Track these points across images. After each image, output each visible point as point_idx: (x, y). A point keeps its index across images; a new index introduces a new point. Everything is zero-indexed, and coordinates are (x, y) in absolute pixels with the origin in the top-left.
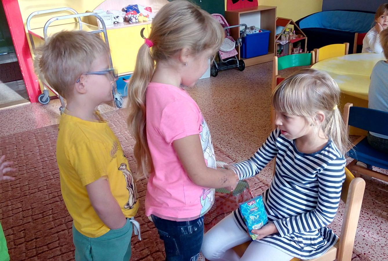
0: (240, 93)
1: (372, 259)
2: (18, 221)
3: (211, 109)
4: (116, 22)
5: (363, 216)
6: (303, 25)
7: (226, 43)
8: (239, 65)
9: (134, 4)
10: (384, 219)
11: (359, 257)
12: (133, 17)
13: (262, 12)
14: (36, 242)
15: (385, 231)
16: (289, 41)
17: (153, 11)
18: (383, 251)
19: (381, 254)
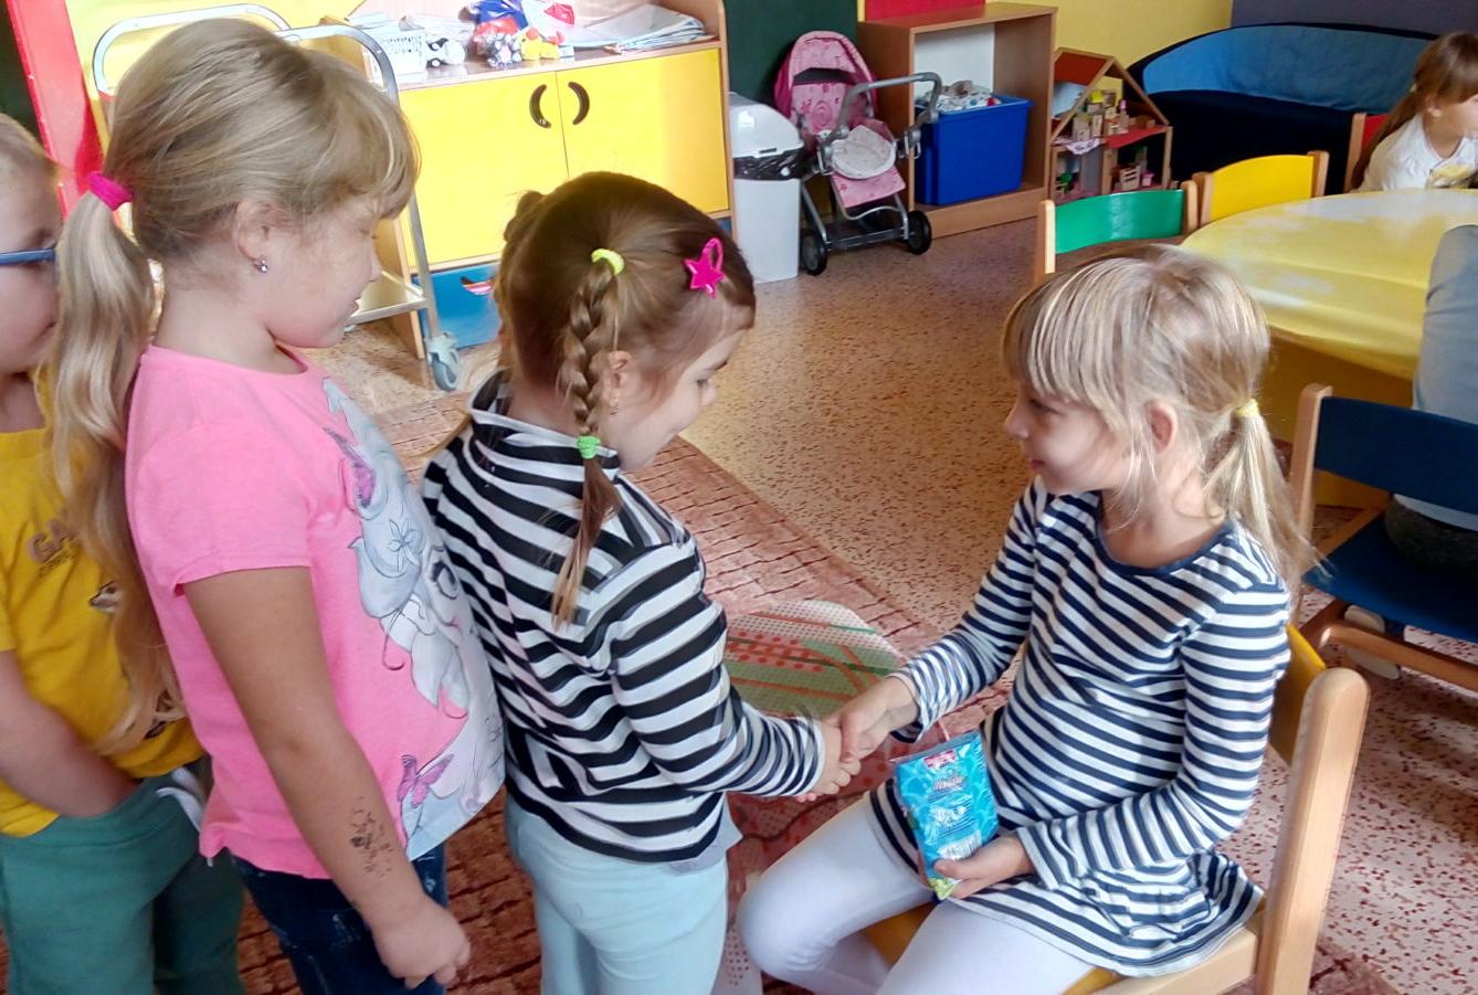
0: (910, 338)
1: (1391, 977)
3: (796, 400)
4: (436, 63)
5: (1363, 813)
6: (1155, 82)
7: (859, 146)
8: (910, 230)
10: (1444, 828)
11: (1344, 969)
12: (503, 41)
13: (1001, 28)
15: (1444, 873)
16: (1104, 141)
17: (578, 18)
18: (1434, 949)
19: (1429, 959)
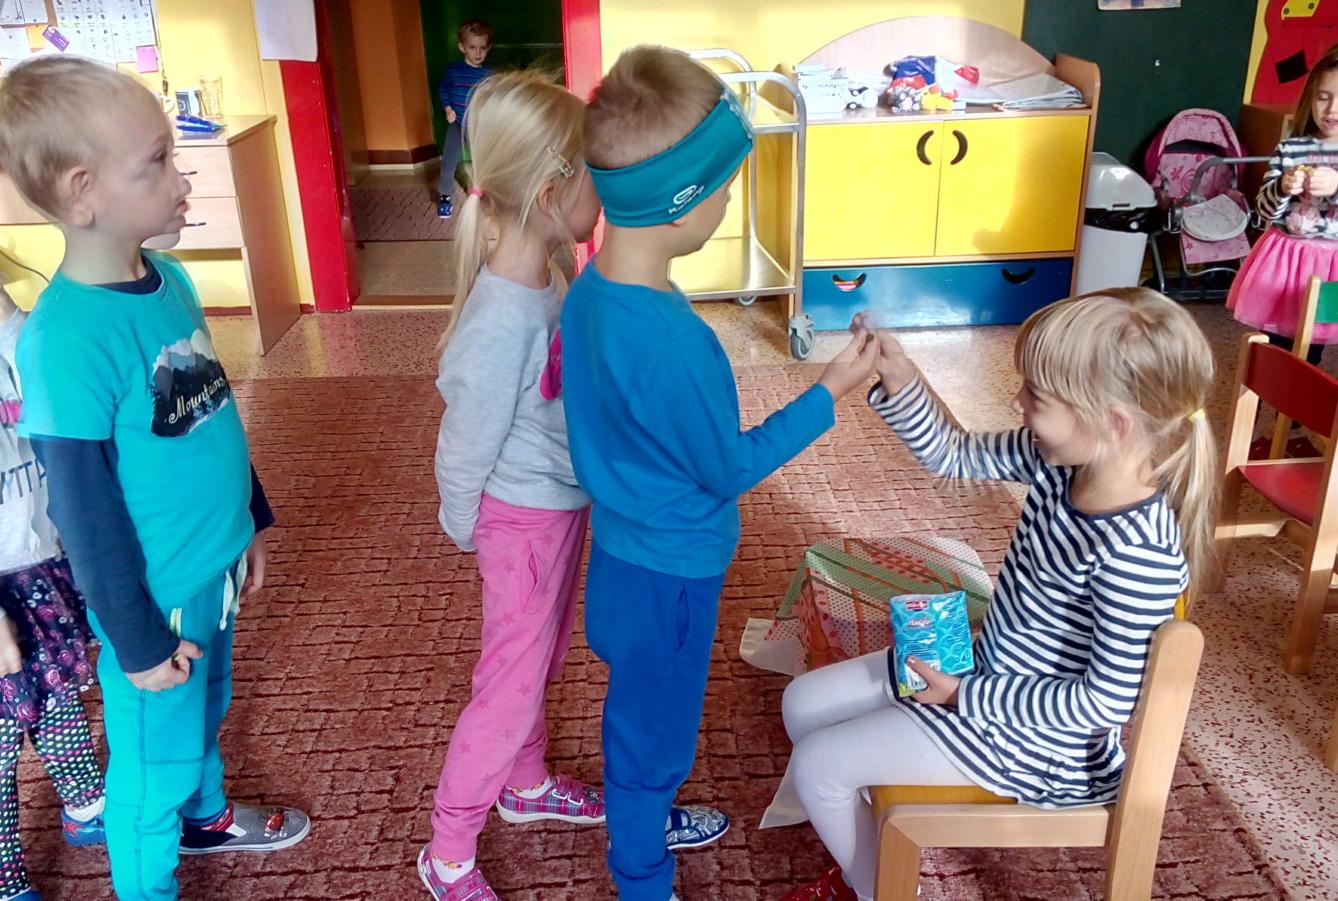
2: (446, 572)
4: (853, 106)
7: (1215, 211)
9: (925, 54)
12: (907, 94)
14: (466, 626)
17: (982, 79)
